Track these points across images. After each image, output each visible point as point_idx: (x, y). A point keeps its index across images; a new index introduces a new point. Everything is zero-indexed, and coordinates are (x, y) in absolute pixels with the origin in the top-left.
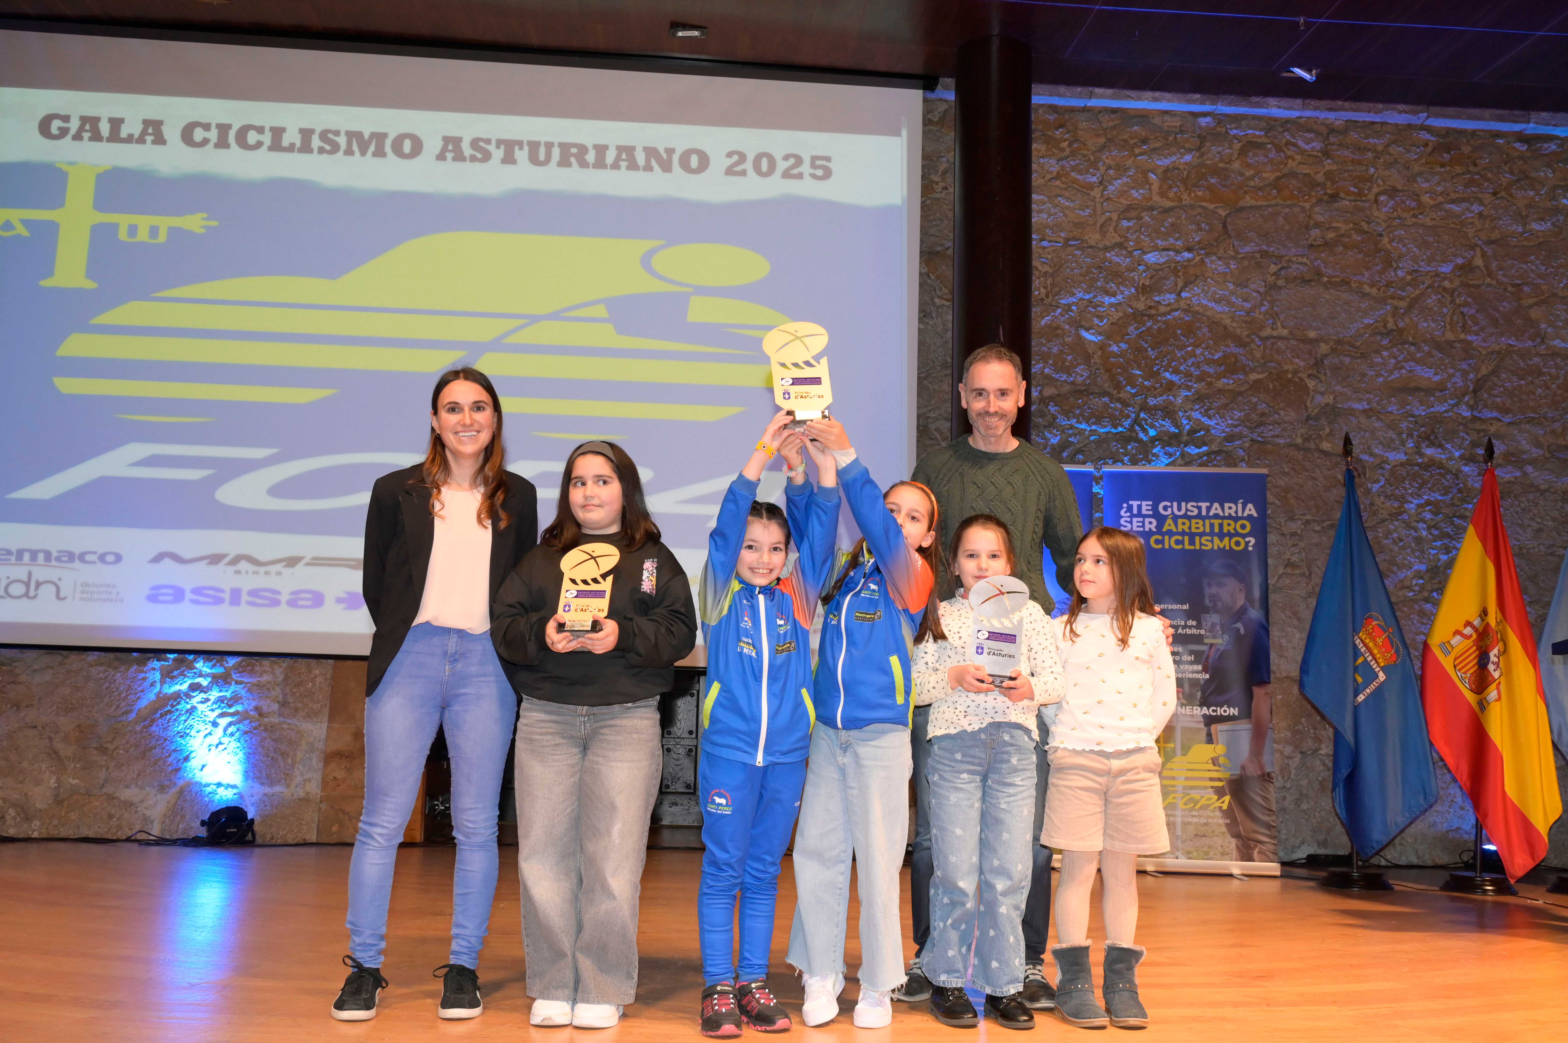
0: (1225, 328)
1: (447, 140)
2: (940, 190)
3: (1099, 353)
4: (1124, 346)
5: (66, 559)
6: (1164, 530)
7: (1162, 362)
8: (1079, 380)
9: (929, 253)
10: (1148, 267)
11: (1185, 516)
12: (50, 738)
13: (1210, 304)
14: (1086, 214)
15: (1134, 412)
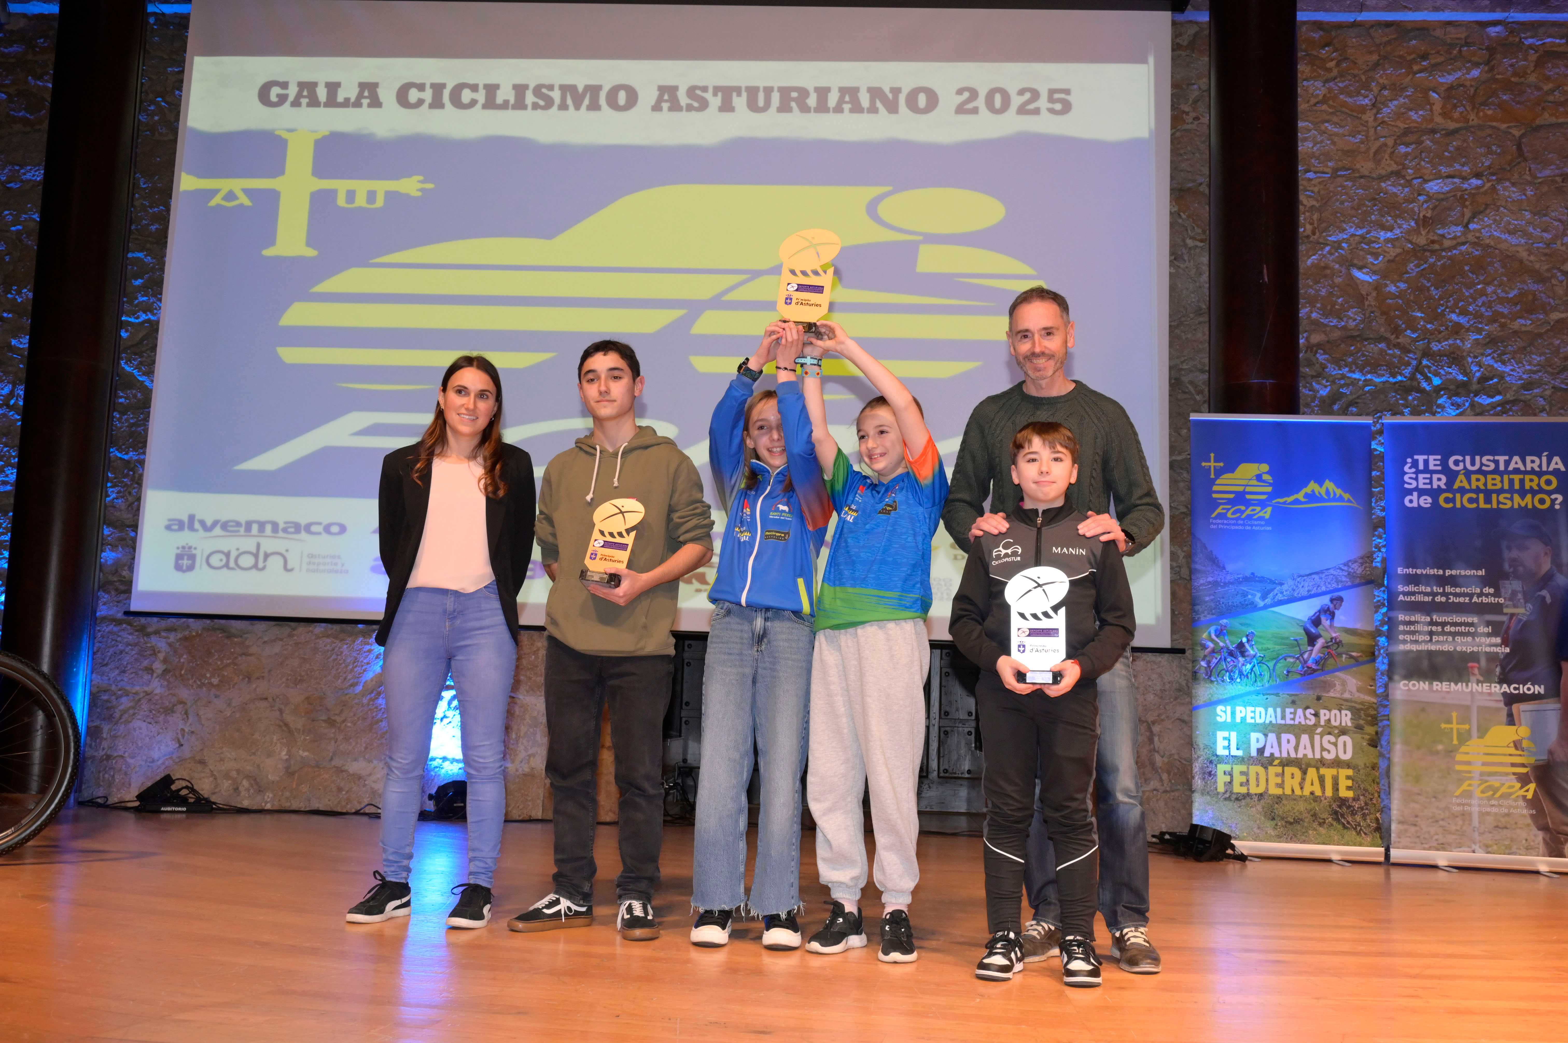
0: (1521, 261)
1: (662, 89)
2: (1191, 120)
3: (1374, 294)
4: (1402, 286)
5: (292, 530)
6: (1456, 487)
7: (1447, 302)
8: (1352, 324)
9: (1181, 190)
10: (1429, 198)
11: (1480, 471)
12: (280, 710)
13: (1503, 236)
14: (1358, 140)
15: (1416, 359)
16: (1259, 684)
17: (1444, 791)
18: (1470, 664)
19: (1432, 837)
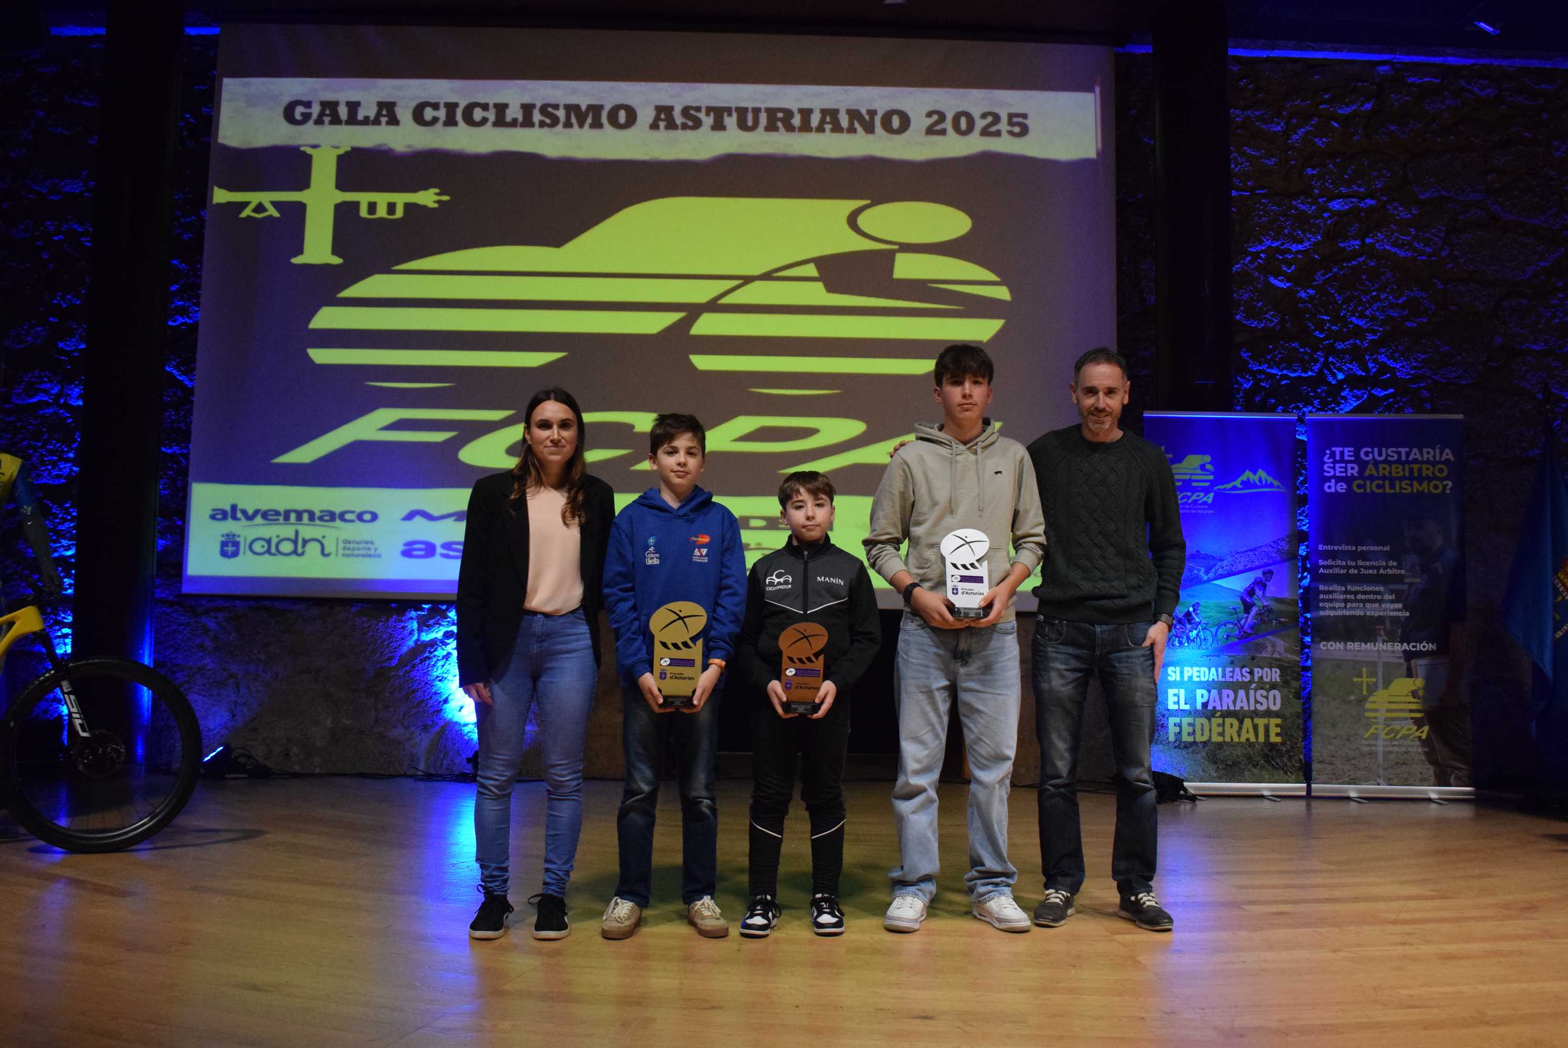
0: (1408, 271)
1: (659, 109)
3: (1288, 299)
4: (1311, 292)
5: (327, 518)
6: (1366, 474)
7: (1348, 307)
8: (1270, 325)
10: (1334, 214)
11: (1386, 461)
12: (324, 683)
13: (1393, 250)
14: (1272, 163)
15: (1323, 357)
16: (1203, 647)
17: (1356, 734)
18: (1377, 627)
19: (1345, 774)
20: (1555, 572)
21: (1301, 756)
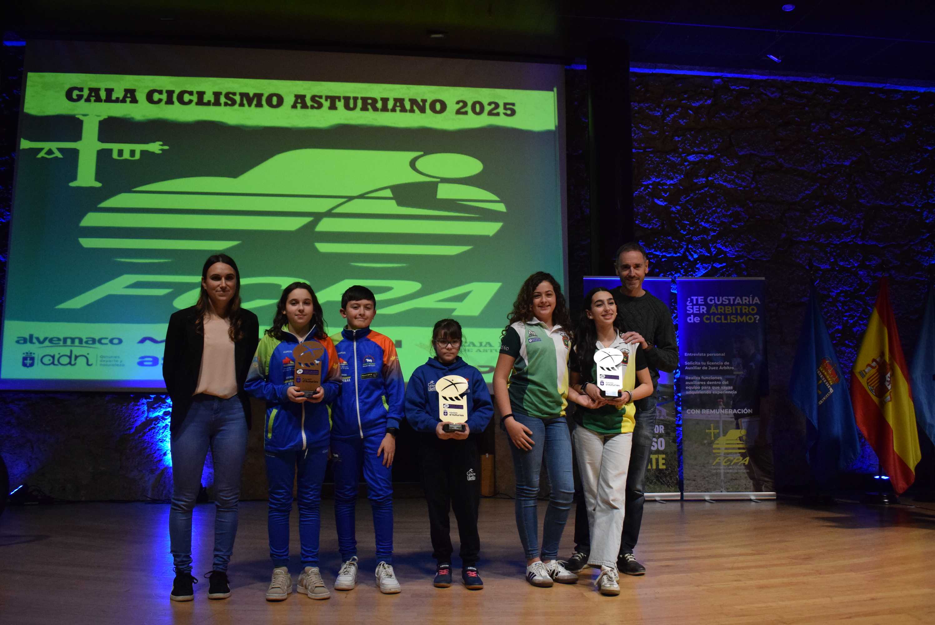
0: (733, 196)
1: (297, 97)
3: (665, 211)
4: (678, 207)
5: (91, 342)
6: (711, 311)
7: (699, 216)
8: (655, 227)
10: (691, 163)
11: (722, 304)
13: (724, 184)
14: (655, 133)
15: (685, 245)
17: (708, 463)
18: (719, 400)
19: (702, 486)
20: (818, 367)
21: (677, 477)
